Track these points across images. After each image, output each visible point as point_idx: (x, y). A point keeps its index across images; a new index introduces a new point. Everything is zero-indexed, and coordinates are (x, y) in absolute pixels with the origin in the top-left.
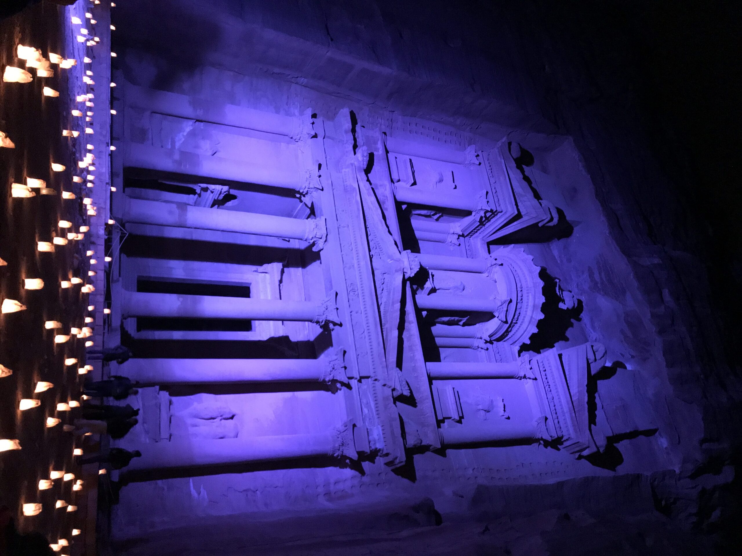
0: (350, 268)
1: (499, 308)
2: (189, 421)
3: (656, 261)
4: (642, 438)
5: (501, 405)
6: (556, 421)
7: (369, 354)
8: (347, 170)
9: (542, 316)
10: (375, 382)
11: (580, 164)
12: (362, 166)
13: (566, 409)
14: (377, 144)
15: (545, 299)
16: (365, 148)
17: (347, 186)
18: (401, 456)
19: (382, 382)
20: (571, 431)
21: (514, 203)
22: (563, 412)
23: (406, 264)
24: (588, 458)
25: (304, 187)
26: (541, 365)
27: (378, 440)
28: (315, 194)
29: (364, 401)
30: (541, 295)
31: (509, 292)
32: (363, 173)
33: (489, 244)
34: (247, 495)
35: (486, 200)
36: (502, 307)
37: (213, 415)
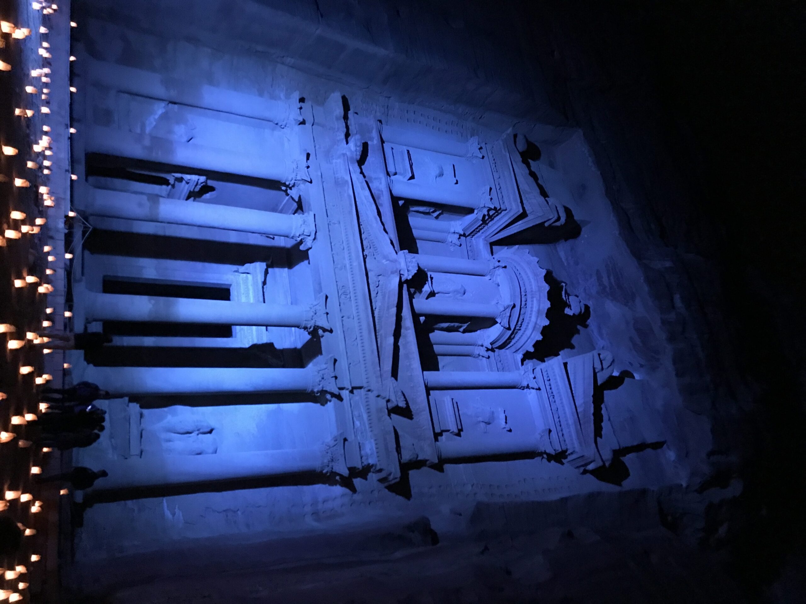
0: (341, 269)
1: (502, 313)
2: (163, 436)
3: (668, 264)
4: (649, 451)
5: (502, 416)
6: (560, 434)
7: (362, 362)
8: (338, 161)
9: (547, 322)
10: (368, 393)
11: (590, 158)
12: (355, 157)
13: (571, 421)
14: (372, 132)
15: (551, 305)
16: (358, 137)
17: (338, 179)
18: (396, 472)
19: (375, 393)
20: (577, 445)
21: (519, 201)
22: (567, 424)
23: (403, 265)
24: (592, 472)
25: (290, 178)
26: (545, 374)
27: (371, 455)
28: (302, 186)
29: (356, 413)
30: (546, 300)
31: (512, 296)
32: (356, 165)
33: (492, 244)
34: (227, 516)
35: (490, 197)
36: (505, 312)
37: (190, 429)
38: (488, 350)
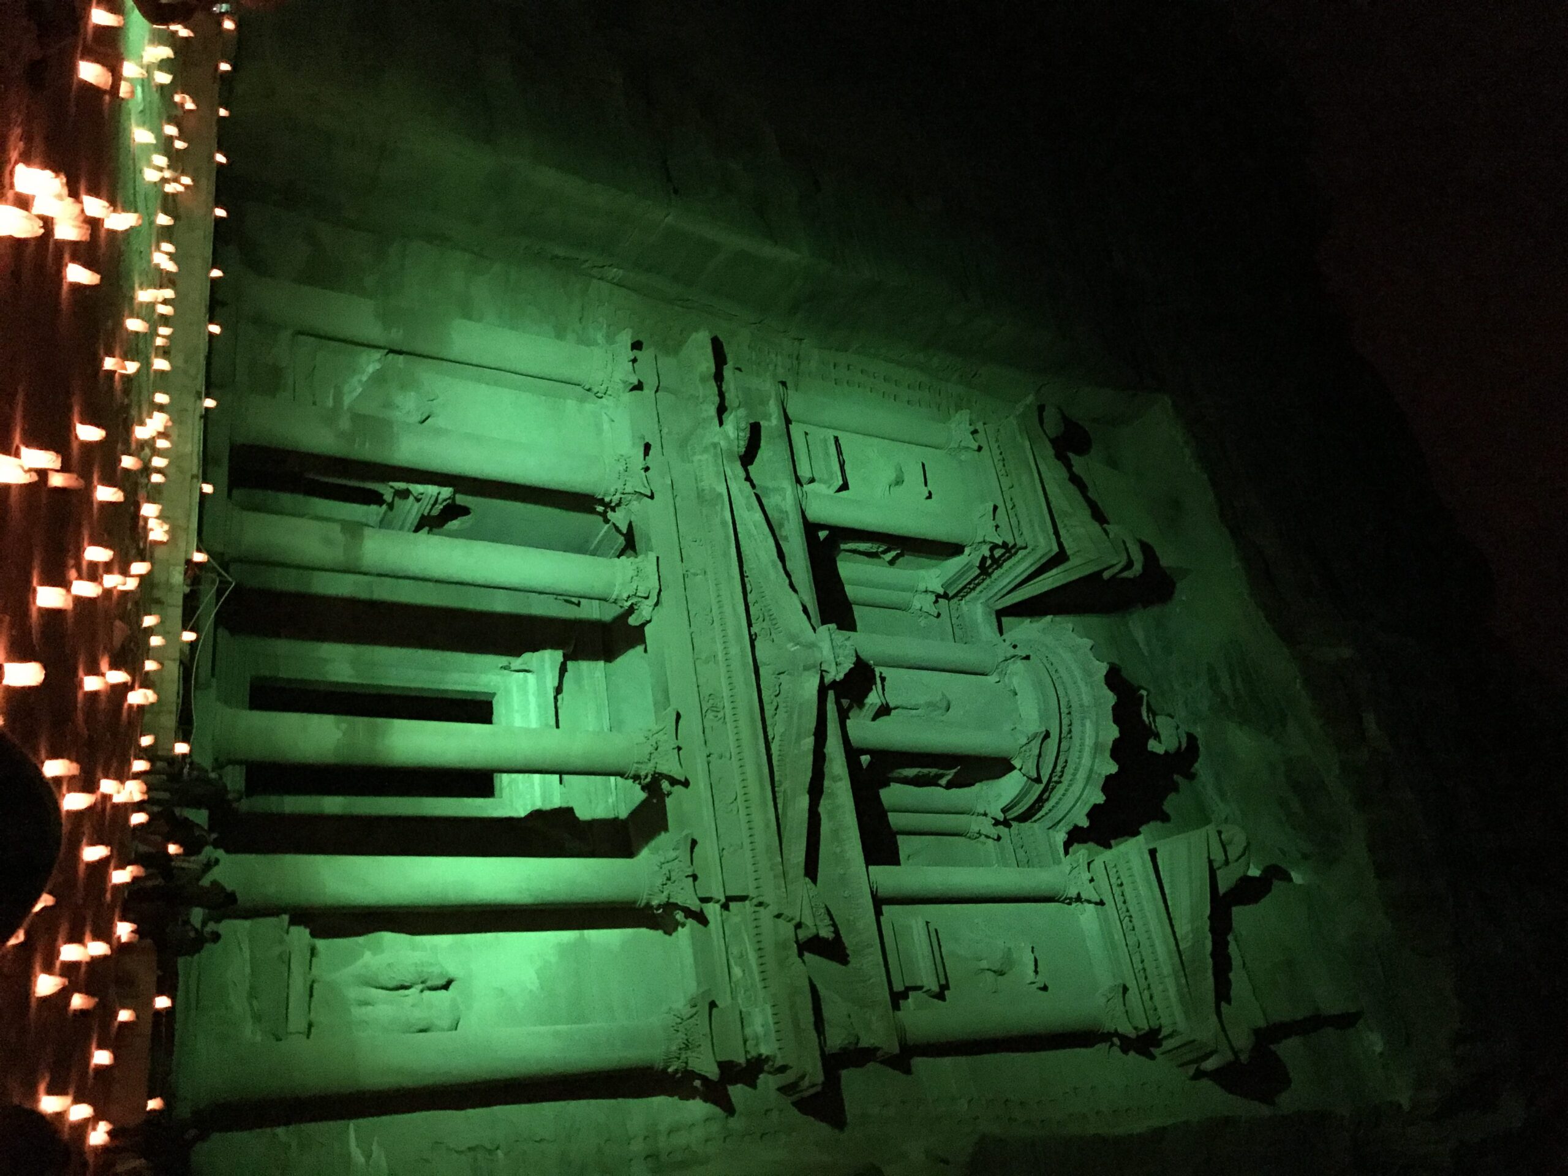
0: (707, 661)
1: (1023, 749)
2: (353, 993)
3: (1347, 653)
4: (1329, 1031)
5: (1029, 959)
6: (1146, 997)
7: (747, 847)
8: (705, 456)
9: (1113, 768)
10: (757, 909)
11: (1187, 450)
12: (736, 449)
13: (1166, 970)
14: (768, 404)
15: (1120, 732)
16: (741, 412)
17: (703, 490)
18: (815, 1073)
19: (773, 909)
20: (1179, 1018)
21: (1051, 531)
22: (1160, 975)
23: (827, 653)
24: (1216, 1076)
25: (613, 490)
26: (1112, 872)
27: (765, 1036)
28: (635, 505)
29: (734, 950)
30: (1111, 723)
31: (1044, 716)
32: (738, 463)
33: (1000, 614)
34: (475, 1160)
35: (994, 524)
36: (1028, 746)
37: (407, 980)
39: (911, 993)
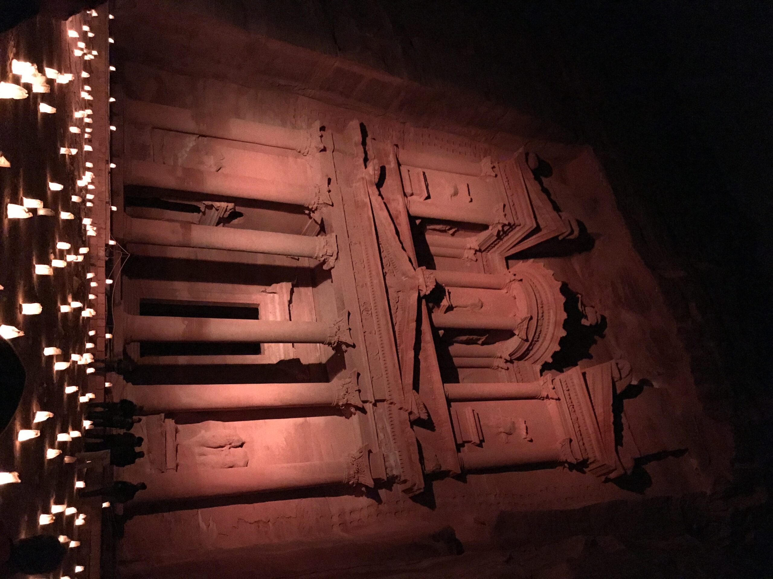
0: (362, 286)
1: (519, 326)
2: (197, 450)
3: (682, 274)
4: (671, 458)
5: (523, 426)
6: (581, 443)
7: (384, 376)
8: (358, 184)
9: (563, 333)
10: (391, 405)
12: (373, 180)
13: (591, 431)
14: (389, 156)
15: (568, 316)
16: (376, 161)
17: (358, 201)
18: (420, 483)
19: (398, 406)
20: (597, 454)
21: (533, 216)
22: (588, 433)
23: (421, 281)
24: (615, 481)
25: (313, 202)
26: (564, 384)
27: (396, 466)
28: (324, 209)
29: (380, 426)
30: (563, 311)
31: (530, 308)
32: (375, 187)
33: (507, 259)
34: (259, 527)
35: (504, 214)
36: (522, 324)
37: (222, 443)
38: (507, 361)
39: (466, 444)
